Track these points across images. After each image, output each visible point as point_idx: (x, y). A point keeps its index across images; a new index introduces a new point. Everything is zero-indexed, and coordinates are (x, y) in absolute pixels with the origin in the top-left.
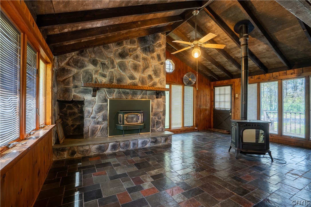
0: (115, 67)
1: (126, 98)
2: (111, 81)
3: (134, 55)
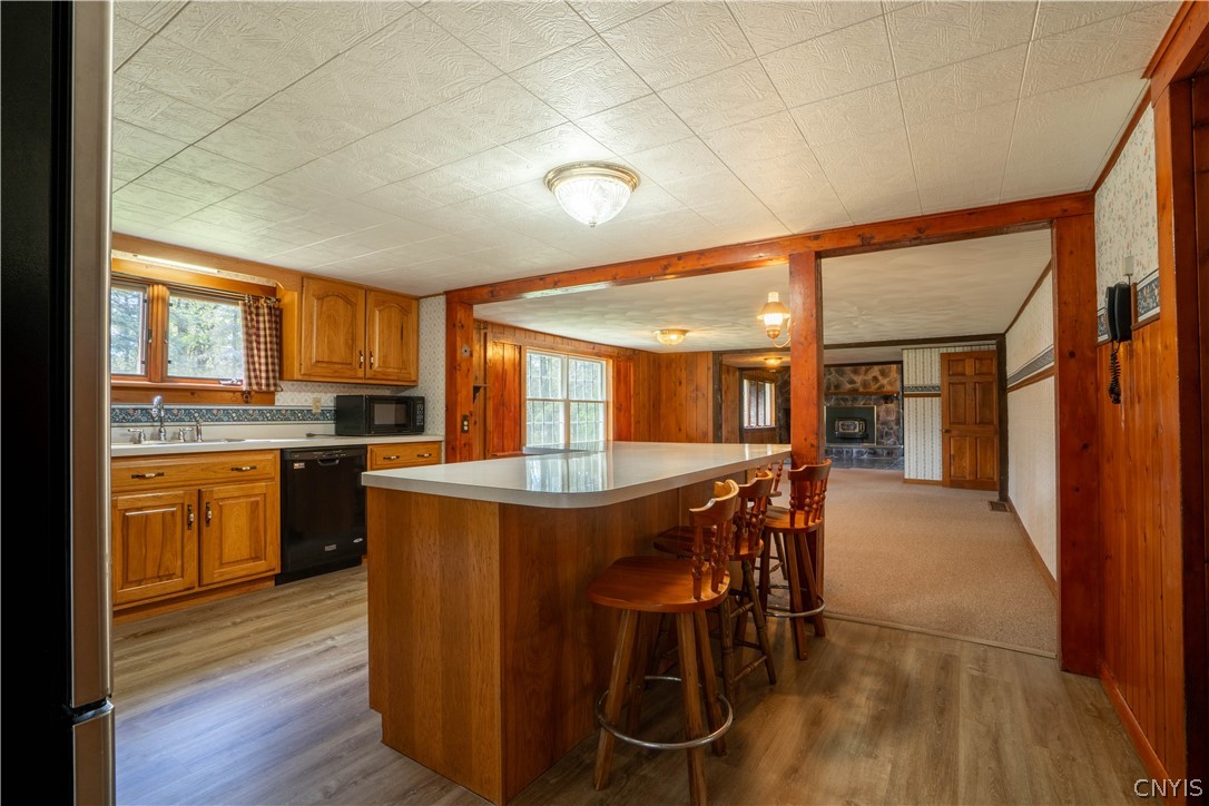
1: (846, 405)
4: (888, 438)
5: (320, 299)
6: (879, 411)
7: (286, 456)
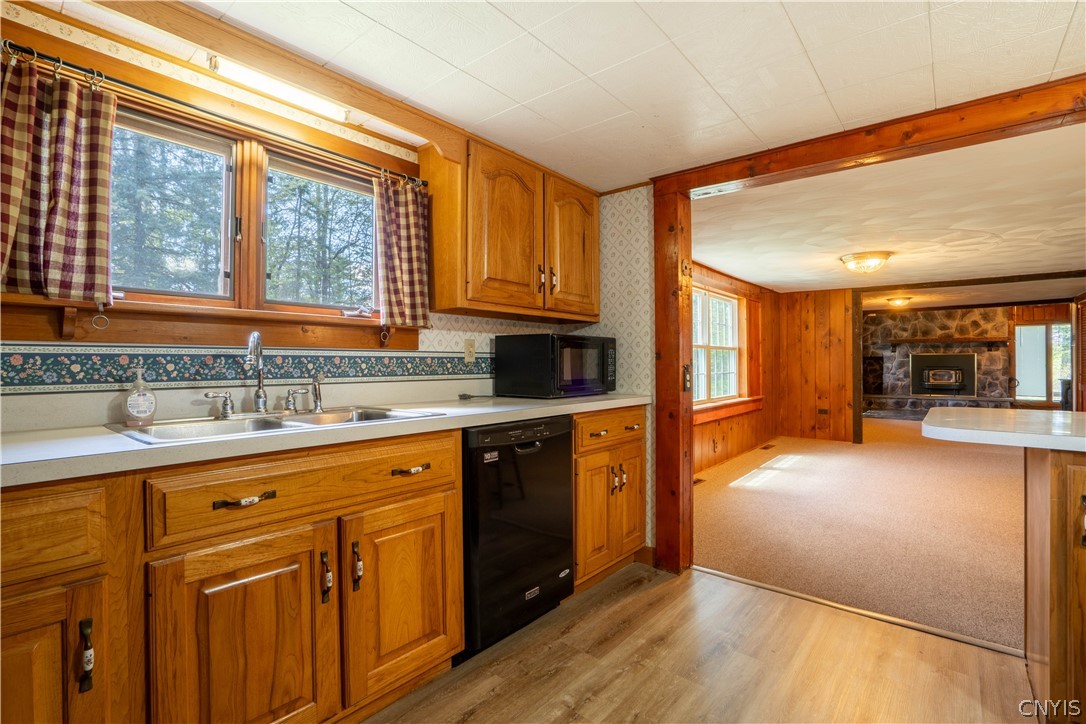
1: (936, 353)
4: (991, 389)
5: (492, 177)
6: (982, 359)
7: (468, 436)
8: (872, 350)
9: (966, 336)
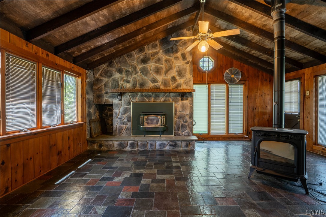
0: (138, 73)
1: (149, 101)
2: (134, 86)
3: (156, 58)
4: (183, 130)
8: (105, 98)
9: (168, 88)
